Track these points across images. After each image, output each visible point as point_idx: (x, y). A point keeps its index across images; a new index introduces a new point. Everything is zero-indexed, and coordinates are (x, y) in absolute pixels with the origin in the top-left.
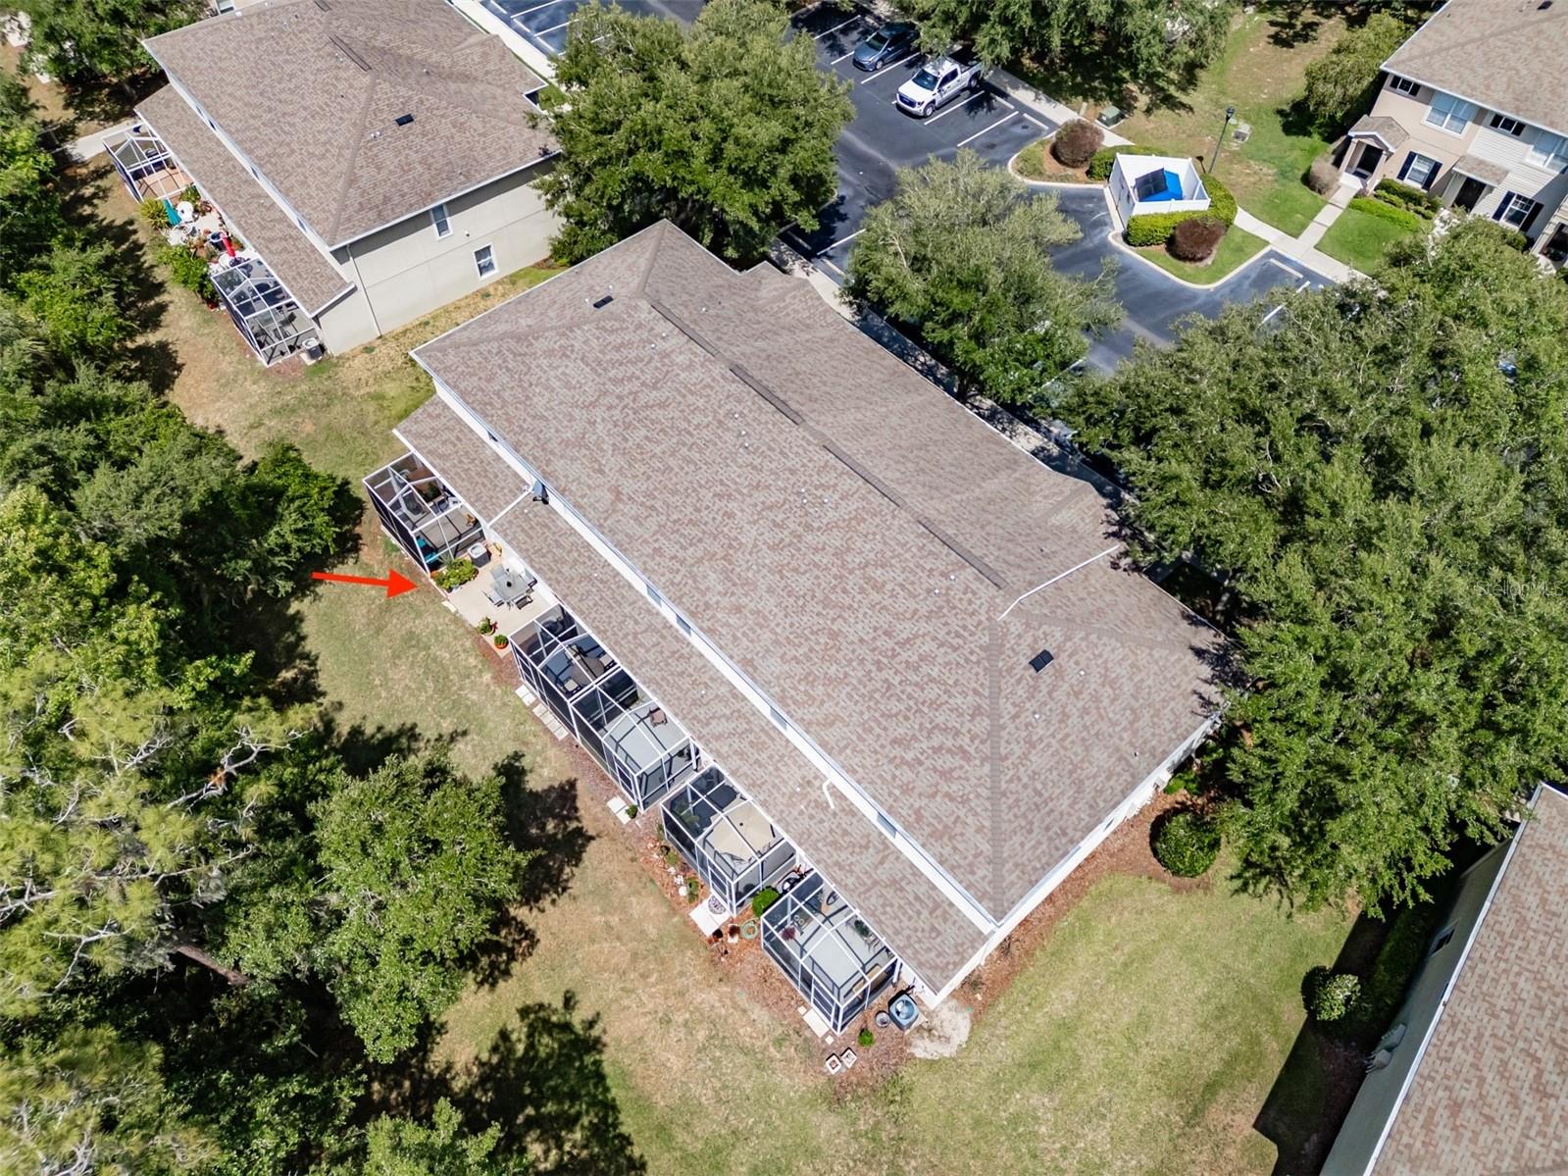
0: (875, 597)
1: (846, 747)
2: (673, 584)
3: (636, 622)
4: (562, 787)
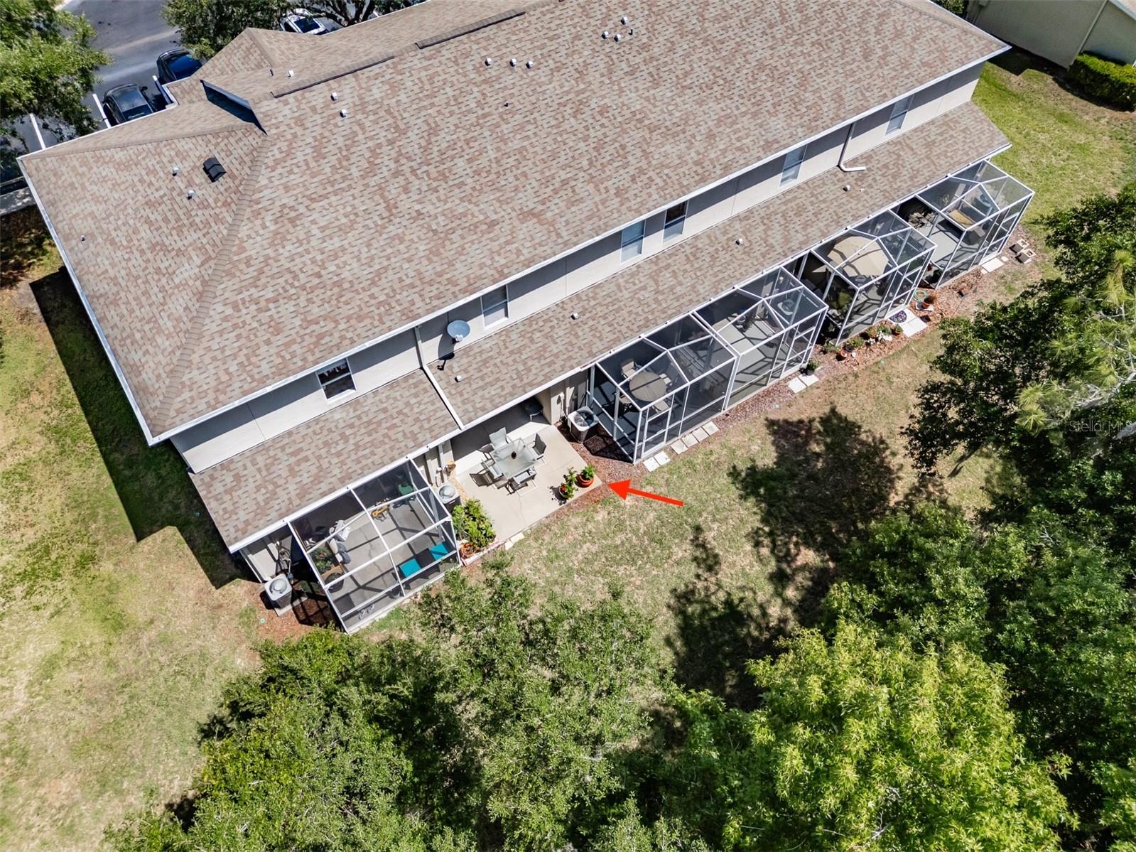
2: (663, 189)
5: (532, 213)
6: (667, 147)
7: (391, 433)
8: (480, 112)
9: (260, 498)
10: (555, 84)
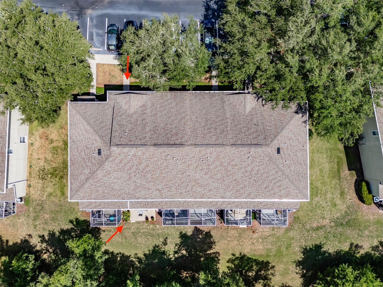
0: (237, 167)
1: (257, 196)
5: (159, 190)
6: (198, 188)
7: (116, 204)
8: (160, 166)
9: (88, 204)
10: (181, 166)
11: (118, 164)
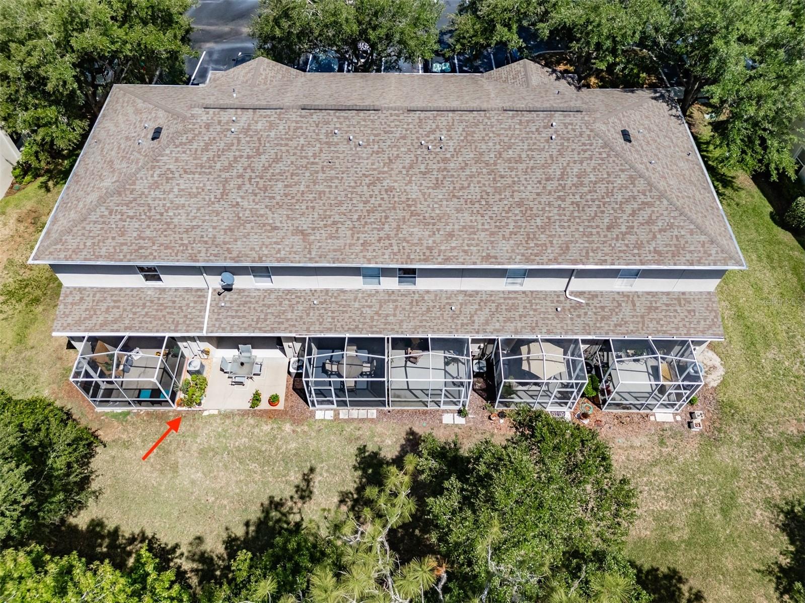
0: (521, 166)
2: (395, 254)
3: (370, 307)
4: (407, 440)
5: (302, 232)
6: (416, 230)
8: (312, 160)
10: (370, 161)
11: (199, 152)
